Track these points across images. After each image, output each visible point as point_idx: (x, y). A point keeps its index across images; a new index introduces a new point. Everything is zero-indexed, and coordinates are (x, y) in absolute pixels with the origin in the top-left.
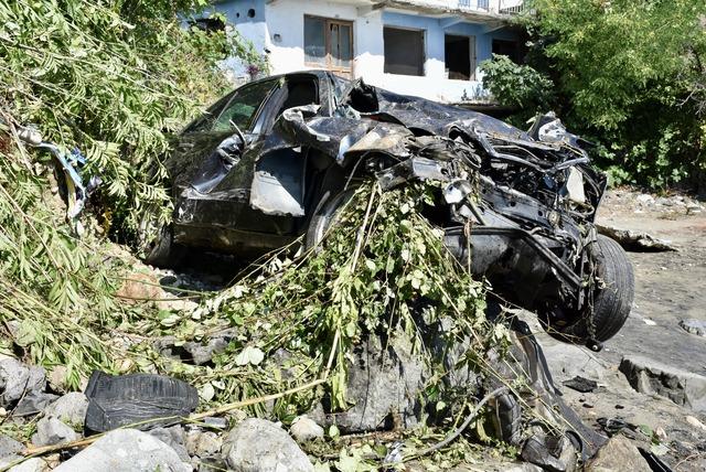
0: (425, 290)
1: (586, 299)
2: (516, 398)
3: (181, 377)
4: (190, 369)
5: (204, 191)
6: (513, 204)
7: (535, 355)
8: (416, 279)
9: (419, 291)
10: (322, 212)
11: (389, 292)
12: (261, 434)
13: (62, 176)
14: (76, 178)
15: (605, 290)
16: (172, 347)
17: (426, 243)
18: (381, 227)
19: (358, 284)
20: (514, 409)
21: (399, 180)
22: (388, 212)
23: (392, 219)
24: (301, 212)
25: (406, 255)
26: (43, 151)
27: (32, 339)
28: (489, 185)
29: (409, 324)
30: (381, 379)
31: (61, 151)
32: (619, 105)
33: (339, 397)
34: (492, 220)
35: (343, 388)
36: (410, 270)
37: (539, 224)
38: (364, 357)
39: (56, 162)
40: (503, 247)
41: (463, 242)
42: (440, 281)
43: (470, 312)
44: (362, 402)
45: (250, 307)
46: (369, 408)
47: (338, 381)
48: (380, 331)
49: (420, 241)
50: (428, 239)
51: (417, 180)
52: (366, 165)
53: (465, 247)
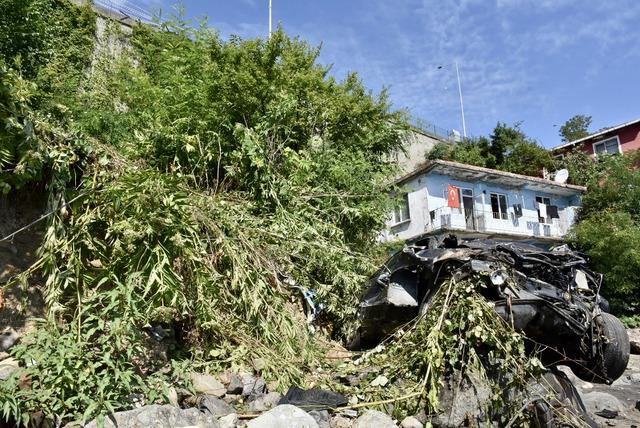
0: (484, 338)
1: (597, 350)
2: (548, 405)
3: (342, 393)
4: (347, 388)
5: (370, 303)
6: (540, 289)
7: (570, 391)
8: (477, 331)
9: (480, 339)
10: (426, 301)
11: (463, 341)
12: (374, 418)
13: (305, 302)
14: (311, 304)
15: (609, 344)
16: (339, 378)
17: (483, 310)
18: (456, 302)
19: (442, 335)
20: (548, 413)
21: (465, 274)
22: (460, 293)
23: (461, 297)
24: (416, 304)
25: (471, 318)
26: (295, 289)
27: (262, 367)
28: (522, 277)
29: (475, 360)
30: (460, 397)
31: (304, 290)
32: (631, 279)
33: (433, 404)
34: (524, 295)
35: (436, 399)
36: (473, 326)
37: (558, 301)
38: (451, 383)
39: (301, 295)
40: (534, 313)
41: (508, 310)
42: (494, 333)
43: (515, 352)
44: (448, 410)
45: (384, 356)
46: (453, 413)
47: (433, 395)
48: (458, 365)
49: (479, 309)
50: (485, 308)
51: (475, 273)
52: (446, 269)
53: (509, 313)
